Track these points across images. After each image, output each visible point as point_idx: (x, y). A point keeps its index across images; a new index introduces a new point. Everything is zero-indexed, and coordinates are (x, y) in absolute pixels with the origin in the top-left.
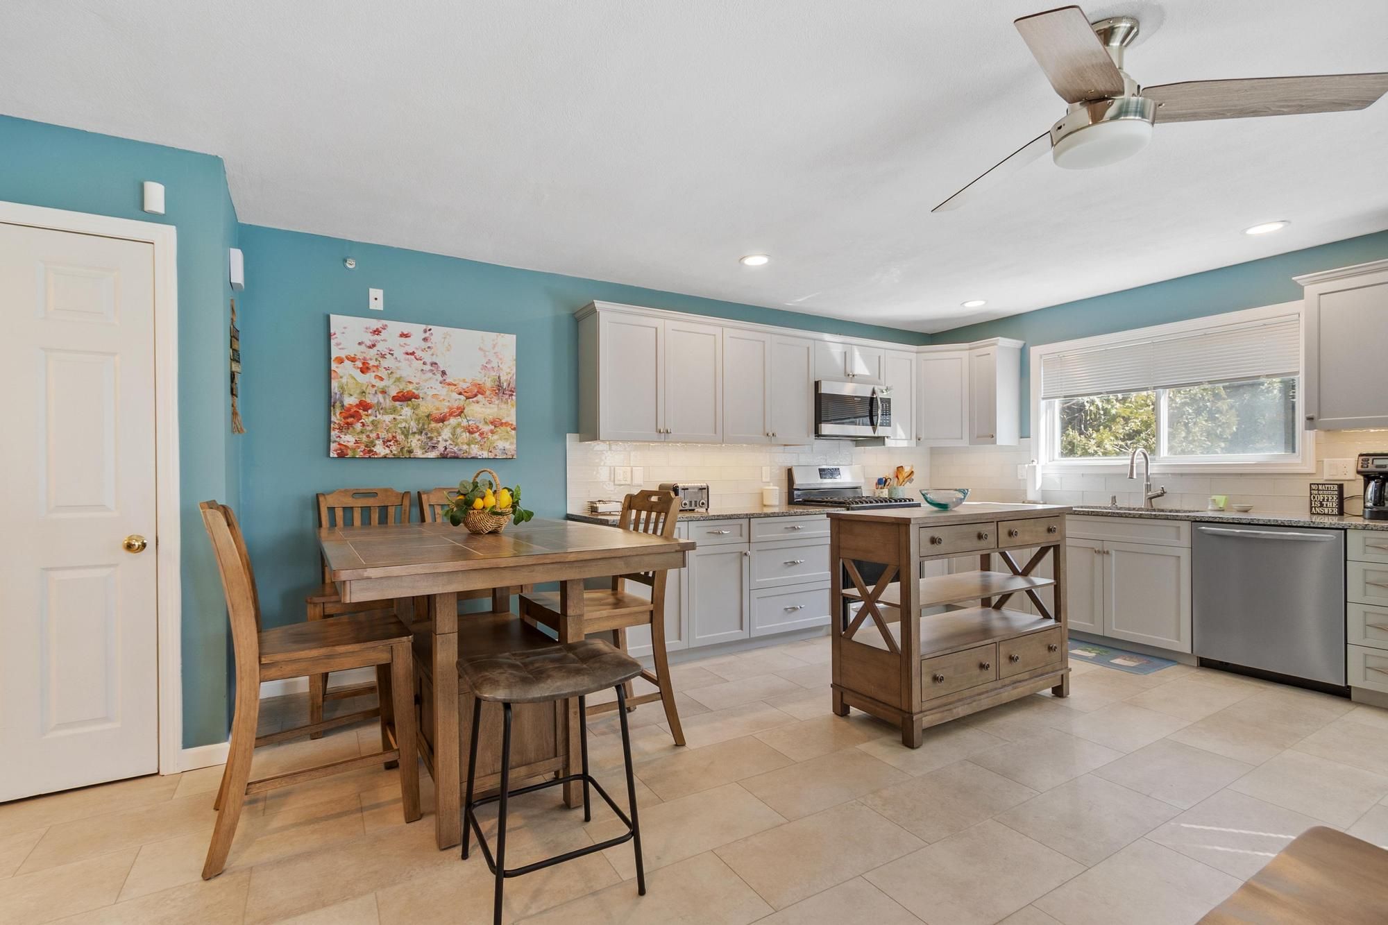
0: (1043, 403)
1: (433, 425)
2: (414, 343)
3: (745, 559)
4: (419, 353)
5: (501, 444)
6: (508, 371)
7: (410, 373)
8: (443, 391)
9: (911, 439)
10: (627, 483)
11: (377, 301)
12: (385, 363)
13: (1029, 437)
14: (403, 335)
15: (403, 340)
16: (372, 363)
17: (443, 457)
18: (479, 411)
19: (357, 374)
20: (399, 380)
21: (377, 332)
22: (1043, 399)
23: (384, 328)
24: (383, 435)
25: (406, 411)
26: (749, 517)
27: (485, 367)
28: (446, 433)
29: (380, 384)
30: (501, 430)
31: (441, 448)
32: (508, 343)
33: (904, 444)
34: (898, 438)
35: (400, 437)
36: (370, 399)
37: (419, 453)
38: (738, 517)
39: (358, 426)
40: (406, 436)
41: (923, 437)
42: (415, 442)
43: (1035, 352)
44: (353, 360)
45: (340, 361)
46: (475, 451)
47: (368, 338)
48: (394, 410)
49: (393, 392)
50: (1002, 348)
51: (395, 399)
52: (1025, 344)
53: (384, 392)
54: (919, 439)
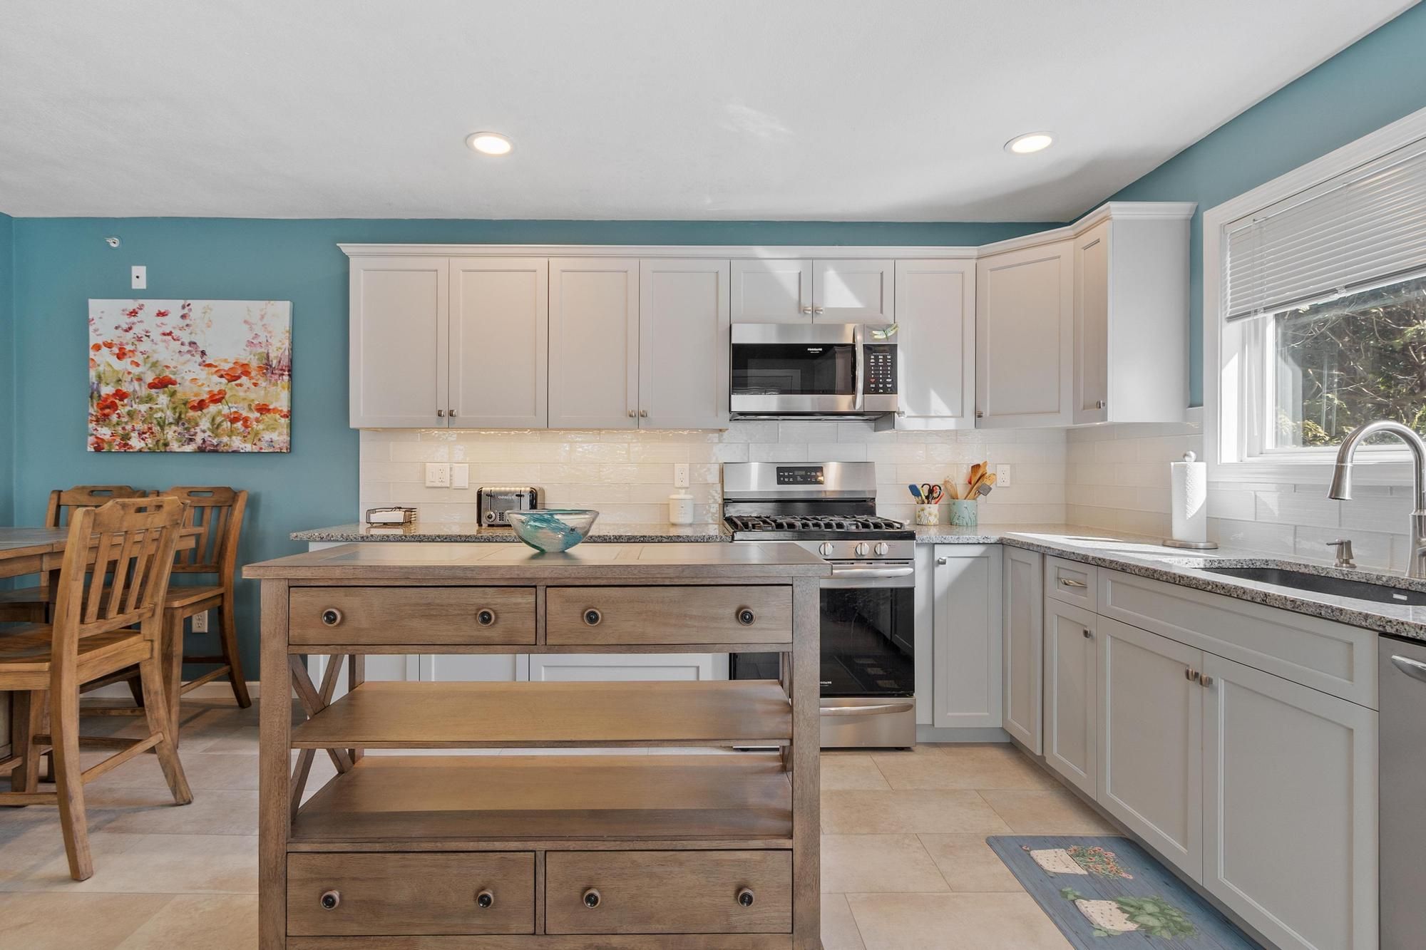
1: (191, 413)
2: (172, 322)
4: (176, 333)
5: (267, 436)
6: (279, 347)
7: (166, 354)
8: (202, 374)
9: (962, 416)
10: (444, 485)
11: (139, 277)
12: (142, 347)
13: (1202, 405)
14: (161, 314)
15: (161, 319)
16: (128, 348)
17: (201, 450)
18: (245, 395)
19: (114, 360)
20: (154, 365)
21: (133, 313)
22: (1231, 318)
23: (141, 307)
24: (140, 426)
25: (163, 399)
27: (251, 343)
28: (205, 424)
29: (136, 371)
30: (267, 418)
31: (199, 440)
32: (282, 309)
33: (950, 424)
34: (933, 414)
35: (156, 429)
36: (126, 388)
37: (175, 446)
39: (114, 418)
40: (162, 428)
41: (987, 412)
42: (170, 433)
43: (1213, 219)
44: (109, 346)
45: (97, 347)
46: (237, 443)
47: (125, 321)
48: (149, 399)
49: (150, 378)
50: (1125, 223)
51: (151, 386)
52: (1197, 207)
53: (139, 379)
54: (979, 415)
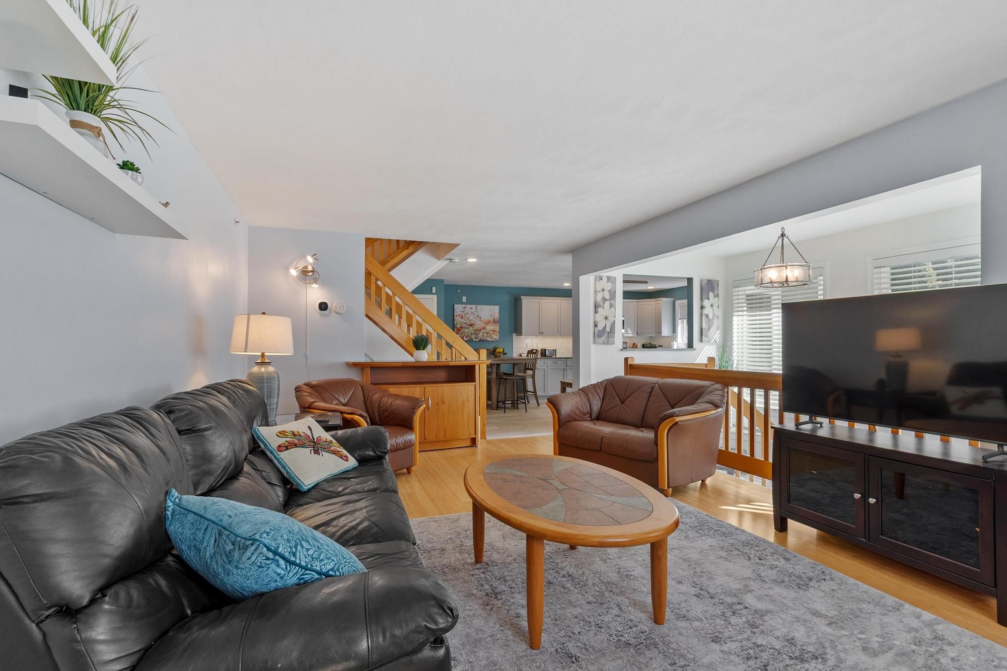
0: (680, 321)
1: (478, 332)
2: (473, 310)
3: (565, 371)
4: (474, 313)
5: (495, 337)
6: (497, 316)
7: (472, 317)
8: (480, 323)
9: (634, 333)
11: (464, 299)
12: (466, 316)
13: (675, 333)
14: (471, 308)
15: (470, 310)
16: (464, 316)
17: (480, 340)
18: (489, 328)
19: (460, 319)
20: (470, 320)
21: (465, 308)
22: (680, 319)
23: (466, 307)
24: (466, 335)
25: (471, 328)
26: (567, 358)
27: (491, 315)
28: (481, 334)
29: (465, 322)
30: (495, 333)
31: (480, 338)
32: (496, 309)
33: (631, 335)
34: (629, 333)
35: (470, 336)
36: (463, 326)
37: (474, 340)
38: (563, 358)
39: (460, 333)
40: (471, 335)
41: (639, 332)
42: (473, 337)
43: (677, 302)
44: (459, 316)
45: (456, 316)
46: (488, 339)
47: (463, 310)
48: (469, 328)
49: (468, 323)
50: (665, 302)
51: (469, 325)
52: (674, 300)
53: (466, 324)
54: (637, 333)
